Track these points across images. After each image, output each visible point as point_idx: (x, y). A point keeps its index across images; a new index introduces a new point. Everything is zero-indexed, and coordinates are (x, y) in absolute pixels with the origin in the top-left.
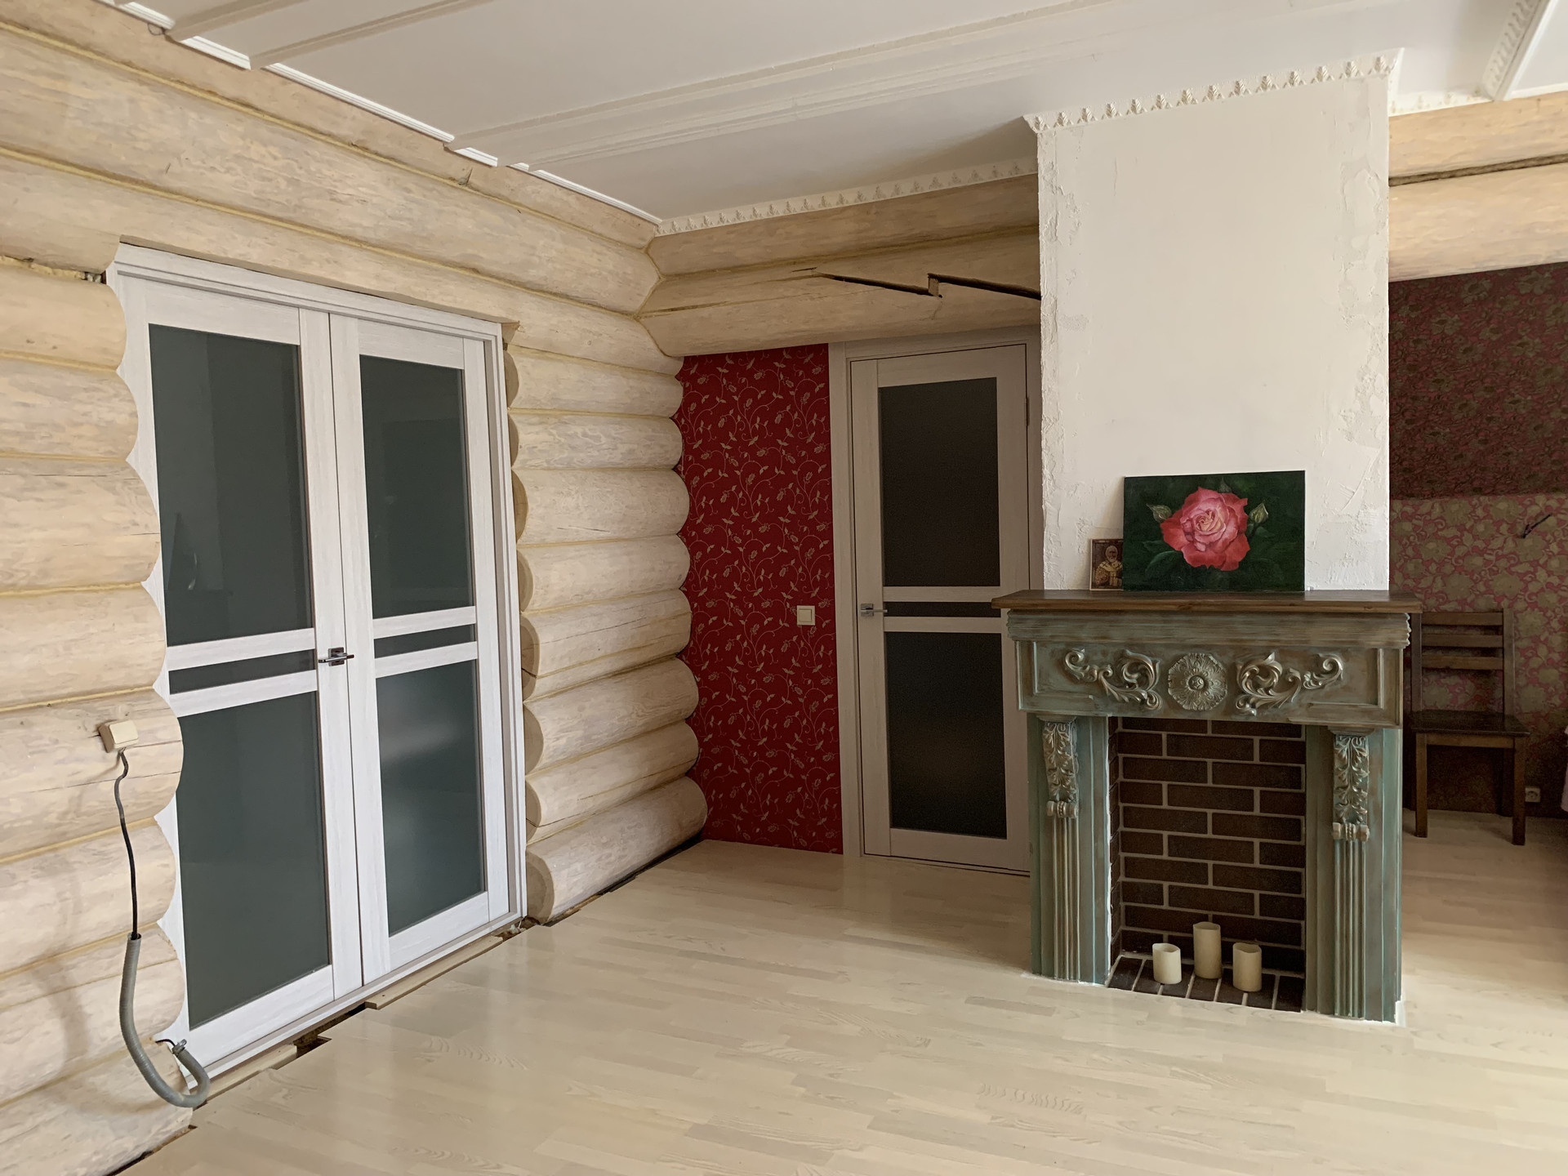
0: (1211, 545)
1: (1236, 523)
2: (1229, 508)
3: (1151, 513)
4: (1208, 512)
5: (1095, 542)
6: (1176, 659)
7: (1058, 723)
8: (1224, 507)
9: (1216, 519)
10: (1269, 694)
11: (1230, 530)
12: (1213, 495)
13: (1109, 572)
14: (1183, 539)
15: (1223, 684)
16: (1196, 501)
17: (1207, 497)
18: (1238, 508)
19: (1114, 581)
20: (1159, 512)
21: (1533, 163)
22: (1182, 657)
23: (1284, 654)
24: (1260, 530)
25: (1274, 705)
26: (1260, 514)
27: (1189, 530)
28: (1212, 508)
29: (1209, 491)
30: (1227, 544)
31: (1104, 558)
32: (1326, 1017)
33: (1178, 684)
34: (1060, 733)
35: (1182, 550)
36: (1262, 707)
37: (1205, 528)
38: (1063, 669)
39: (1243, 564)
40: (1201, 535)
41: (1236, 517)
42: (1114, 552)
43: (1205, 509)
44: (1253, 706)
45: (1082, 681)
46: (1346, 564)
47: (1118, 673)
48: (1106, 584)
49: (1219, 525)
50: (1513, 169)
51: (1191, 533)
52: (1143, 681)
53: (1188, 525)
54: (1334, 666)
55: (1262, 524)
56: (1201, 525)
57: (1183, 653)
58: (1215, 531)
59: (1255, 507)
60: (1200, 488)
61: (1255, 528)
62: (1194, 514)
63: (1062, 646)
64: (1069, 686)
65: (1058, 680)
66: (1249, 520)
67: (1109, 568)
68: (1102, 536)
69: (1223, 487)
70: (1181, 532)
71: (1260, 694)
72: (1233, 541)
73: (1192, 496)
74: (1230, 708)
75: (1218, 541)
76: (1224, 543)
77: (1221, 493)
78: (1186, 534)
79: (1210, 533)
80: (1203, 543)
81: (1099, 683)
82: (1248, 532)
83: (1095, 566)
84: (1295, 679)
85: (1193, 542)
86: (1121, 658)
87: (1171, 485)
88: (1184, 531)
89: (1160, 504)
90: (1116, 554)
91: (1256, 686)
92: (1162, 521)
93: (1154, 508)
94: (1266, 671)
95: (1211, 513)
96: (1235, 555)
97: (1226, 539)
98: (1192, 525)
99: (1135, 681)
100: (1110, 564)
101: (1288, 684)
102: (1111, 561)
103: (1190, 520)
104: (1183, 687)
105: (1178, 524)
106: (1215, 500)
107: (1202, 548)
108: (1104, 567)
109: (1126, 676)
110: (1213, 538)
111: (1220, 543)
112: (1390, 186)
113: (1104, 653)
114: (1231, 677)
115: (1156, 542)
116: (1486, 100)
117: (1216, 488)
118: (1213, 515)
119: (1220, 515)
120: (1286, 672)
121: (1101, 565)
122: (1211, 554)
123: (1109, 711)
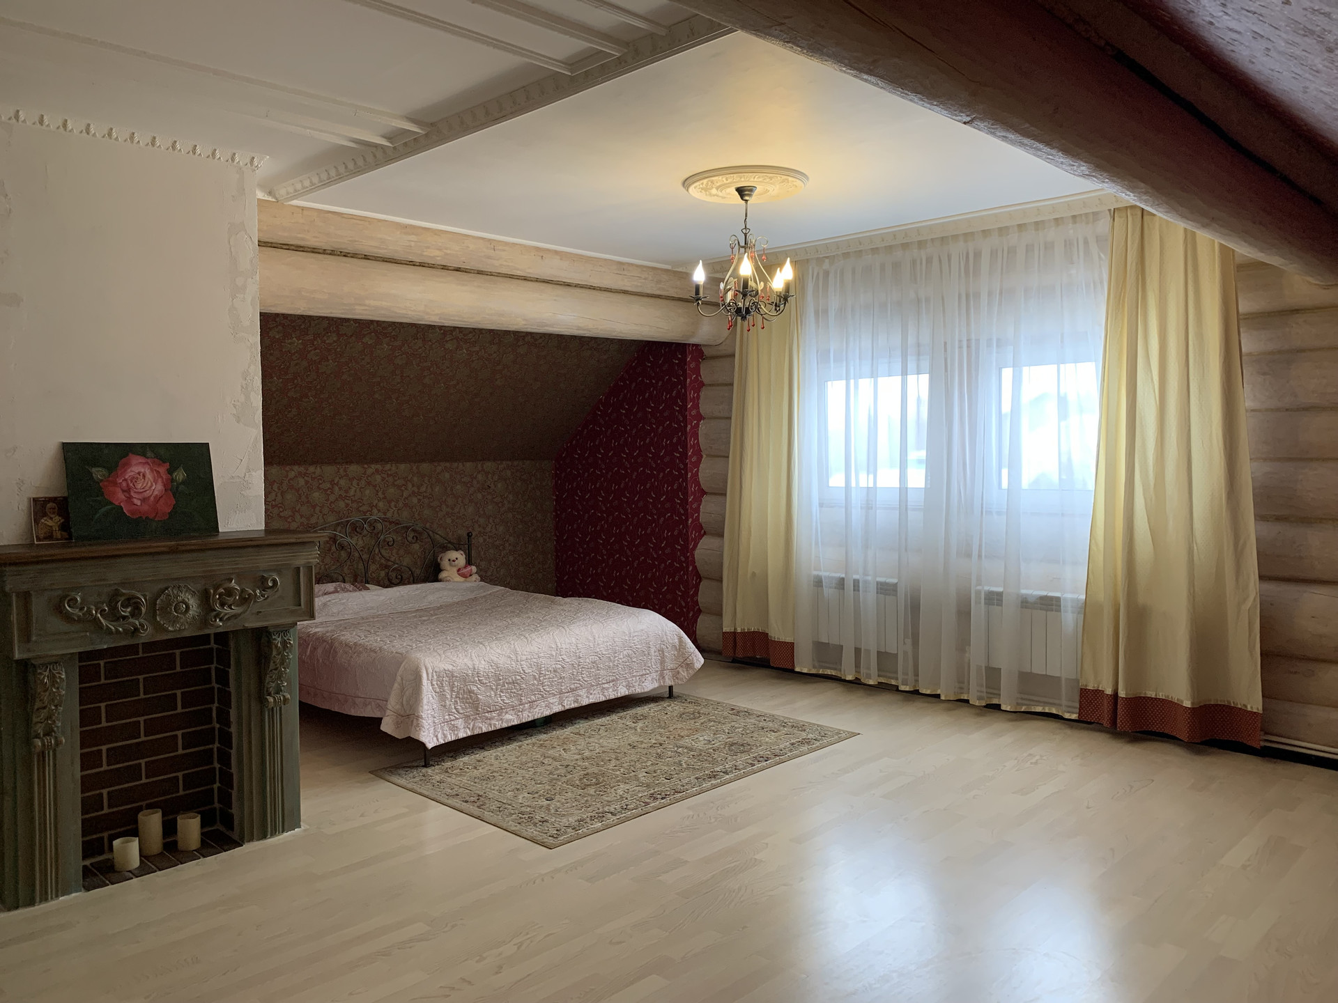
0: (144, 500)
1: (163, 482)
2: (156, 470)
3: (91, 474)
4: (139, 473)
5: (35, 500)
6: (163, 591)
7: (50, 664)
8: (152, 470)
9: (147, 479)
10: (232, 609)
11: (158, 488)
12: (142, 460)
13: (51, 527)
14: (121, 496)
15: (199, 606)
16: (128, 465)
17: (137, 462)
18: (162, 470)
19: (58, 534)
20: (98, 473)
21: (293, 248)
22: (167, 588)
23: (240, 577)
24: (182, 487)
25: (235, 616)
26: (180, 475)
27: (125, 488)
28: (143, 470)
29: (139, 457)
30: (158, 499)
31: (45, 515)
32: (261, 842)
33: (165, 610)
34: (55, 672)
35: (122, 504)
36: (229, 619)
37: (139, 486)
38: (61, 612)
39: (172, 514)
40: (135, 492)
41: (161, 477)
42: (54, 509)
43: (137, 472)
44: (221, 620)
45: (80, 620)
46: (238, 512)
47: (113, 609)
48: (50, 537)
49: (149, 484)
50: (282, 248)
51: (127, 491)
52: (136, 613)
53: (124, 484)
54: (275, 581)
55: (183, 483)
56: (135, 484)
57: (166, 585)
58: (147, 488)
59: (175, 470)
60: (130, 455)
61: (177, 488)
62: (129, 475)
63: (60, 592)
64: (64, 627)
65: (56, 624)
66: (172, 480)
67: (50, 523)
68: (41, 495)
69: (149, 454)
70: (118, 490)
71: (227, 610)
72: (162, 496)
73: (124, 460)
74: (205, 622)
75: (151, 495)
76: (155, 497)
77: (148, 458)
78: (124, 491)
79: (142, 491)
80: (138, 499)
81: (96, 619)
82: (172, 488)
83: (37, 522)
84: (250, 594)
85: (130, 498)
86: (113, 597)
87: (106, 451)
88: (122, 490)
89: (98, 466)
90: (56, 510)
91: (222, 605)
92: (102, 481)
93: (94, 470)
94: (230, 592)
95: (141, 474)
96: (165, 508)
97: (157, 495)
98: (128, 485)
99: (127, 614)
100: (51, 518)
101: (245, 600)
102: (52, 516)
103: (125, 480)
104: (170, 613)
105: (115, 484)
106: (144, 463)
107: (138, 503)
108: (46, 522)
109: (122, 610)
110: (147, 494)
111: (152, 498)
112: (259, 245)
113: (99, 595)
114: (205, 598)
115: (98, 498)
116: (274, 200)
117: (144, 455)
118: (144, 476)
119: (149, 476)
120: (243, 591)
121: (43, 521)
122: (145, 508)
123: (105, 643)
